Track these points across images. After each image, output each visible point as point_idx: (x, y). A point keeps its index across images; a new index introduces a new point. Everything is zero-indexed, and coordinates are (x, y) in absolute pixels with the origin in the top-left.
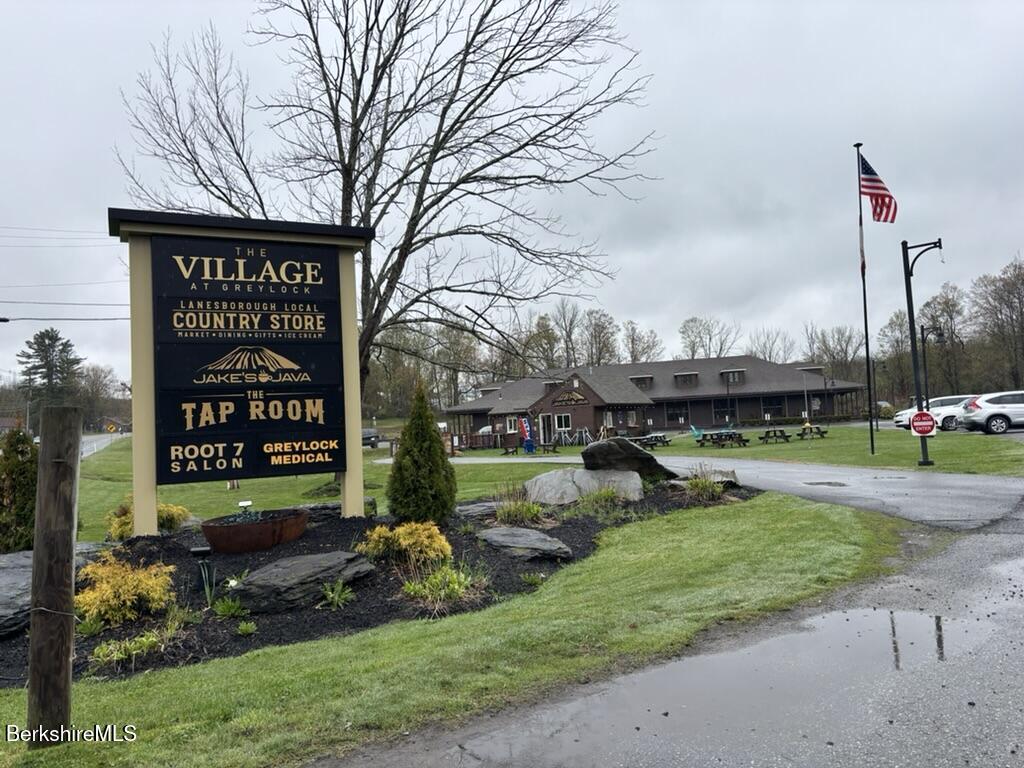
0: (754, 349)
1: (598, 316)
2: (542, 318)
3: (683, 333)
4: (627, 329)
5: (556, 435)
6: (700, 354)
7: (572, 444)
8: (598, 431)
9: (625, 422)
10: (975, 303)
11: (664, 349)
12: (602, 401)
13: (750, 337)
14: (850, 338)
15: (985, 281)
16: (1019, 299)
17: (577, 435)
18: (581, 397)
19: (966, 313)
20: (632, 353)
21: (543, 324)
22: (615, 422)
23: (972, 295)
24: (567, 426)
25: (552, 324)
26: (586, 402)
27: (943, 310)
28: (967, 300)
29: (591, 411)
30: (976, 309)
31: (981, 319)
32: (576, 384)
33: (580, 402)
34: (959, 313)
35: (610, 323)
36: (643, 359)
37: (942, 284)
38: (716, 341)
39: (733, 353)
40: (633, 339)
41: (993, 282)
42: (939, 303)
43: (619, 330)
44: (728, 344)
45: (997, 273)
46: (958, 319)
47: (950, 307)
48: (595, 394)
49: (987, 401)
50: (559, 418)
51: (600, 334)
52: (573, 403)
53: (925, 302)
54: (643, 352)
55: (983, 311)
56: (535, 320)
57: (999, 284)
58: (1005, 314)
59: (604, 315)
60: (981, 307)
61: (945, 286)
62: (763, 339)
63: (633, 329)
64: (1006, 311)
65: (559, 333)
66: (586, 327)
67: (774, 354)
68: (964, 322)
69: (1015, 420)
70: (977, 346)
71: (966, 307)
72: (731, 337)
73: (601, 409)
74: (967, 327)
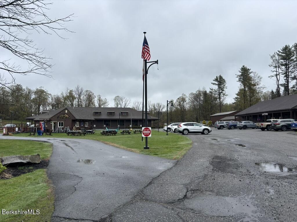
0: (134, 107)
1: (89, 92)
2: (70, 91)
3: (115, 100)
4: (98, 97)
5: (58, 129)
6: (119, 106)
7: (63, 132)
8: (73, 128)
9: (84, 125)
10: (189, 99)
11: (109, 104)
12: (75, 118)
13: (133, 103)
14: (161, 106)
15: (192, 94)
16: (199, 99)
17: (65, 129)
18: (67, 116)
19: (187, 102)
20: (99, 104)
21: (71, 93)
22: (80, 125)
23: (189, 97)
24: (62, 126)
25: (74, 93)
26: (69, 118)
27: (182, 100)
28: (187, 98)
29: (71, 121)
30: (189, 101)
31: (190, 104)
32: (66, 111)
33: (67, 118)
34: (186, 101)
35: (93, 95)
36: (102, 107)
37: (182, 94)
38: (124, 103)
39: (128, 107)
40: (100, 100)
41: (194, 94)
42: (181, 99)
43: (96, 97)
44: (127, 105)
45: (195, 92)
46: (185, 103)
47: (183, 100)
48: (73, 116)
49: (183, 125)
50: (60, 123)
51: (90, 98)
52: (65, 118)
53: (178, 98)
54: (103, 104)
55: (191, 102)
56: (69, 91)
57: (195, 95)
58: (196, 103)
59: (91, 92)
60: (191, 101)
61: (183, 94)
62: (137, 104)
63: (100, 97)
64: (196, 102)
65: (76, 96)
66: (85, 95)
67: (139, 108)
68: (187, 104)
69: (190, 131)
70: (189, 111)
71: (187, 100)
72: (128, 103)
73: (74, 121)
74: (187, 106)
